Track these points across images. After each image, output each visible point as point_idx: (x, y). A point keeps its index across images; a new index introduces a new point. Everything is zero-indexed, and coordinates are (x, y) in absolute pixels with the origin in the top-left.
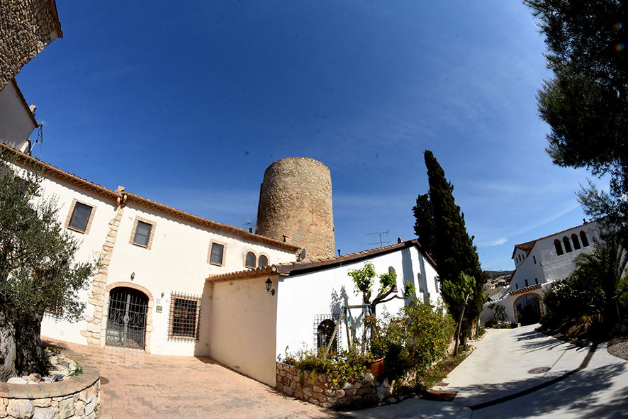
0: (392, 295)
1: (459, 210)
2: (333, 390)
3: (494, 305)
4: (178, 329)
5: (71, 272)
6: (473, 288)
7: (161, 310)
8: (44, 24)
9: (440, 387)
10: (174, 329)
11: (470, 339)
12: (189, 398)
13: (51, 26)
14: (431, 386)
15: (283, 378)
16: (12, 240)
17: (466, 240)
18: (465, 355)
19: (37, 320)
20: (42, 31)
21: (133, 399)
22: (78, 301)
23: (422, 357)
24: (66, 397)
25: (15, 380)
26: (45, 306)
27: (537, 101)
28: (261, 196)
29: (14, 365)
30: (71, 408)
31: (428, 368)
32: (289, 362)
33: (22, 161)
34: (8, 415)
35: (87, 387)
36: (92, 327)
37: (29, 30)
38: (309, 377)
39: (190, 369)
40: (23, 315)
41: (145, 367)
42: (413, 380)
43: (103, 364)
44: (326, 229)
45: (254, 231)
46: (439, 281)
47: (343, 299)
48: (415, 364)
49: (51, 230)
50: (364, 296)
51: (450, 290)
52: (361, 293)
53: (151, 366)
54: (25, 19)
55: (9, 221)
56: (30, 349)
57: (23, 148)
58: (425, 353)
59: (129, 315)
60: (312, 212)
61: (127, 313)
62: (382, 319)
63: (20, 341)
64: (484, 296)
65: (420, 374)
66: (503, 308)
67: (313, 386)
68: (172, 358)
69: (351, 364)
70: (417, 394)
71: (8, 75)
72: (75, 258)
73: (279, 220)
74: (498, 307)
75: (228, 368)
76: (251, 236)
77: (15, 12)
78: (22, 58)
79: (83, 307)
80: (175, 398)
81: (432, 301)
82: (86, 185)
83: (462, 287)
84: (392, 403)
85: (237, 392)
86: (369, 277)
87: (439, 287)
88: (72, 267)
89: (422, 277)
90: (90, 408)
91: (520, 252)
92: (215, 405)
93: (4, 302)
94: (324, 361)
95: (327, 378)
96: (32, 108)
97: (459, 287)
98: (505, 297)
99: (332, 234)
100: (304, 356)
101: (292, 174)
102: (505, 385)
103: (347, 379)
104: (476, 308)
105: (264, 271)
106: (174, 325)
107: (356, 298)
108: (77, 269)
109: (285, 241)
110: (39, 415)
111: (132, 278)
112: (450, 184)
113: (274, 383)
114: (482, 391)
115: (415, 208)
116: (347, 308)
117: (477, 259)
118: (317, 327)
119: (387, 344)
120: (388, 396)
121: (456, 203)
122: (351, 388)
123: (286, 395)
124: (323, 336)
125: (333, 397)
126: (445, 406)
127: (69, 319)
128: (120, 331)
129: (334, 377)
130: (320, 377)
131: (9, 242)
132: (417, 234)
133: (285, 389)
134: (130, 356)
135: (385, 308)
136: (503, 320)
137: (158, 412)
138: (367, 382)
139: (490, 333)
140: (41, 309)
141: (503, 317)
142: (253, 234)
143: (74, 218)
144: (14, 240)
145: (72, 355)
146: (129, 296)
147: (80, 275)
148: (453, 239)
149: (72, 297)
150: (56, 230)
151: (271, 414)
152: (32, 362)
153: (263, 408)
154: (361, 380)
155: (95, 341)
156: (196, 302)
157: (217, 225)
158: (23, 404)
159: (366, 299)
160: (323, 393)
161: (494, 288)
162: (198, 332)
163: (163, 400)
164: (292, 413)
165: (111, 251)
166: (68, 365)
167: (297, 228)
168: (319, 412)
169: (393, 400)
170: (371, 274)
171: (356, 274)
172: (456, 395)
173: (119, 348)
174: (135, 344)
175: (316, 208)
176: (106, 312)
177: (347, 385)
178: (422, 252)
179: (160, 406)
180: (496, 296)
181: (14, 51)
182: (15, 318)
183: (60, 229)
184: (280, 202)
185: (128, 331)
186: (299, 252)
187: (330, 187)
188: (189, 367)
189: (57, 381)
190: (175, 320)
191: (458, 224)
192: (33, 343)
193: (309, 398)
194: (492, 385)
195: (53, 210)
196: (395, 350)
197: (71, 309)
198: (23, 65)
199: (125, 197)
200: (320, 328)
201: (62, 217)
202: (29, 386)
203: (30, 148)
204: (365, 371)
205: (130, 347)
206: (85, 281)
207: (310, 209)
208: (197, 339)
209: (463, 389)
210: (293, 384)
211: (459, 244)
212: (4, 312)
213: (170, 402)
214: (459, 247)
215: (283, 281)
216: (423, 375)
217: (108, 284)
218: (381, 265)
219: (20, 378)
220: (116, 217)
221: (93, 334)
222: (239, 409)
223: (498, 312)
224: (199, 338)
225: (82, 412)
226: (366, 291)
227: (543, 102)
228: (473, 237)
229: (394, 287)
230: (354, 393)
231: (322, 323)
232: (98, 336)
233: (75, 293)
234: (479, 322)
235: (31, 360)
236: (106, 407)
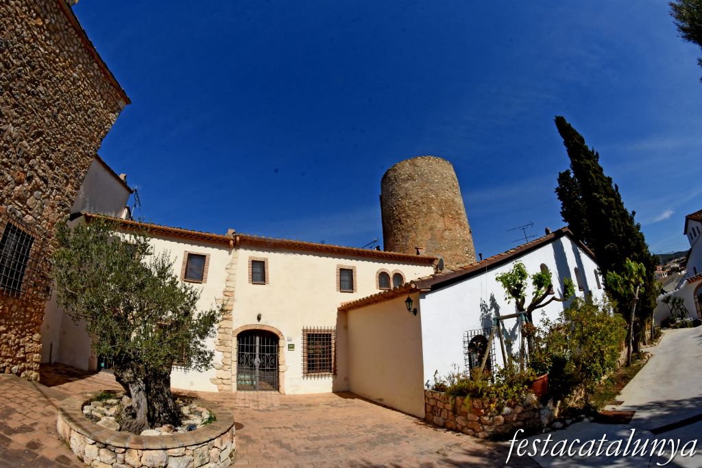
0: (549, 297)
1: (611, 182)
2: (490, 417)
3: (669, 298)
4: (313, 365)
5: (195, 322)
6: (643, 278)
7: (293, 347)
8: (108, 97)
9: (614, 406)
10: (309, 366)
11: (645, 344)
12: (330, 437)
13: (117, 97)
14: (603, 405)
15: (433, 407)
16: (131, 301)
17: (626, 218)
18: (639, 365)
19: (166, 374)
20: (110, 104)
21: (270, 442)
22: (206, 350)
23: (590, 370)
24: (200, 446)
25: (147, 433)
26: (173, 359)
27: (673, 19)
28: (382, 209)
29: (146, 418)
30: (206, 456)
31: (598, 383)
32: (440, 388)
33: (125, 227)
34: (142, 466)
35: (222, 434)
36: (222, 374)
37: (97, 107)
38: (463, 403)
39: (329, 407)
40: (151, 370)
41: (279, 409)
42: (582, 399)
43: (237, 409)
44: (463, 232)
45: (382, 248)
46: (600, 274)
47: (493, 310)
48: (582, 379)
49: (168, 284)
50: (517, 303)
51: (615, 283)
52: (514, 300)
53: (286, 407)
54: (90, 98)
55: (125, 282)
56: (161, 402)
57: (124, 215)
58: (594, 365)
59: (260, 357)
60: (443, 216)
61: (257, 356)
62: (542, 327)
63: (150, 395)
64: (657, 287)
65: (590, 391)
66: (681, 301)
67: (466, 414)
68: (309, 397)
69: (511, 385)
70: (587, 417)
71: (91, 153)
72: (198, 308)
73: (408, 232)
74: (675, 300)
75: (371, 401)
76: (381, 254)
77: (78, 95)
78: (99, 133)
79: (212, 355)
80: (315, 439)
81: (596, 300)
82: (195, 235)
83: (630, 278)
84: (558, 429)
85: (382, 426)
86: (521, 279)
87: (601, 282)
88: (195, 317)
89: (580, 271)
90: (225, 455)
91: (693, 224)
92: (358, 443)
93: (131, 360)
94: (479, 383)
95: (483, 404)
96: (122, 176)
97: (626, 278)
98: (682, 286)
99: (469, 237)
100: (456, 380)
101: (411, 178)
102: (693, 400)
103: (506, 402)
104: (649, 303)
105: (403, 290)
106: (309, 361)
107: (508, 307)
108: (201, 318)
109: (418, 253)
110: (173, 464)
111: (259, 318)
112: (593, 152)
113: (422, 414)
114: (664, 409)
115: (557, 190)
116: (499, 319)
117: (643, 240)
118: (467, 345)
119: (551, 358)
120: (552, 420)
121: (606, 174)
122: (511, 413)
123: (436, 426)
124: (475, 355)
125: (490, 425)
126: (620, 429)
127: (198, 368)
128: (251, 374)
129: (491, 402)
130: (475, 403)
131: (128, 303)
132: (565, 221)
133: (435, 420)
134: (264, 399)
135: (543, 313)
136: (682, 316)
137: (296, 454)
138: (529, 405)
139: (668, 335)
140: (170, 361)
141: (682, 313)
142: (382, 251)
143: (188, 270)
144: (133, 300)
145: (203, 403)
146: (258, 339)
147: (204, 324)
148: (611, 219)
149: (199, 347)
150: (173, 283)
151: (421, 449)
152: (164, 414)
153: (411, 442)
154: (522, 403)
155: (226, 388)
156: (330, 335)
157: (342, 249)
158: (157, 455)
159: (519, 306)
160: (479, 421)
161: (666, 276)
162: (335, 366)
163: (302, 442)
164: (444, 447)
165: (233, 295)
166: (200, 414)
167: (429, 236)
168: (474, 444)
169: (558, 424)
170: (523, 275)
171: (506, 277)
172: (632, 415)
173: (252, 392)
174: (268, 386)
175: (447, 210)
176: (235, 358)
177: (506, 410)
178: (575, 241)
179: (299, 448)
180: (670, 286)
181: (89, 130)
182: (144, 374)
183: (178, 282)
184: (405, 211)
185: (259, 373)
186: (436, 263)
187: (457, 184)
188: (328, 405)
189: (190, 430)
190: (309, 357)
191: (612, 199)
192: (164, 396)
193: (463, 427)
194: (677, 402)
195: (166, 266)
196: (559, 363)
197: (199, 359)
198: (101, 140)
199: (238, 238)
200: (471, 346)
201: (177, 270)
202: (163, 437)
203: (130, 214)
204: (527, 392)
205: (263, 390)
206: (211, 329)
207: (440, 213)
208: (335, 374)
209: (641, 408)
210: (444, 414)
211: (618, 224)
212: (132, 369)
213: (309, 443)
214: (619, 228)
215: (424, 298)
216: (592, 393)
217: (234, 329)
218: (532, 263)
219: (153, 430)
220: (232, 260)
221: (224, 381)
222: (385, 445)
223: (676, 307)
224: (337, 372)
225: (217, 459)
226: (519, 297)
227: (680, 17)
228: (634, 213)
229: (550, 287)
230: (514, 419)
231: (473, 340)
232: (229, 382)
233: (202, 342)
234: (653, 321)
235: (163, 412)
236: (242, 452)
